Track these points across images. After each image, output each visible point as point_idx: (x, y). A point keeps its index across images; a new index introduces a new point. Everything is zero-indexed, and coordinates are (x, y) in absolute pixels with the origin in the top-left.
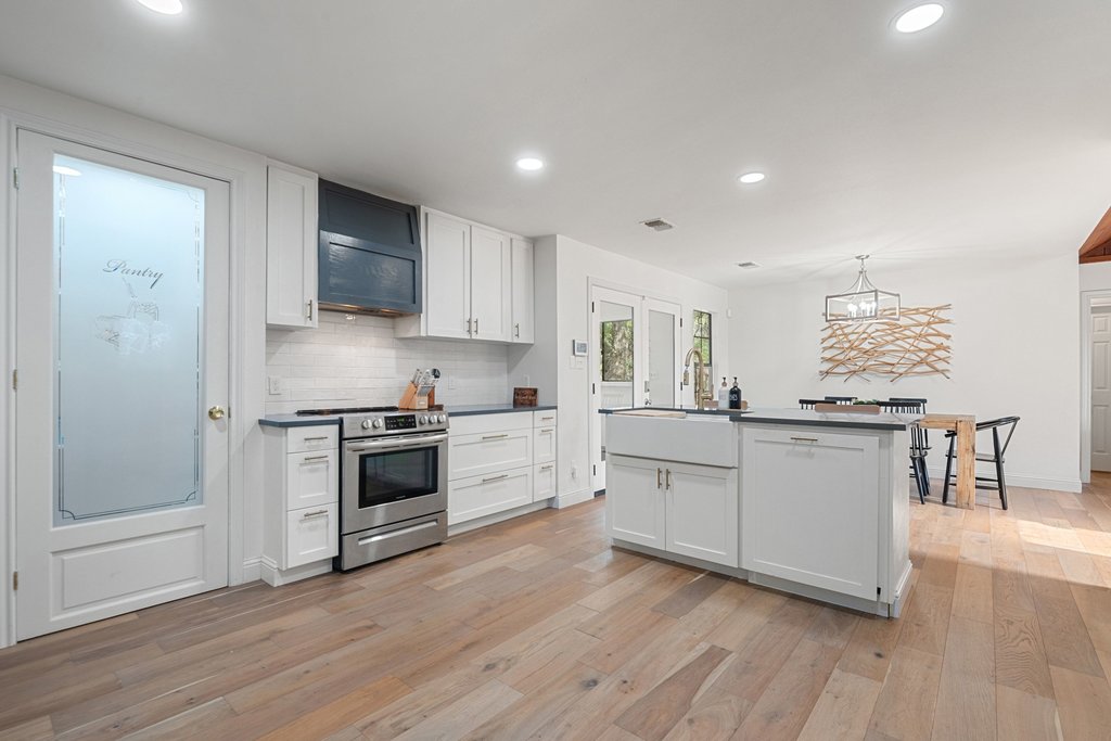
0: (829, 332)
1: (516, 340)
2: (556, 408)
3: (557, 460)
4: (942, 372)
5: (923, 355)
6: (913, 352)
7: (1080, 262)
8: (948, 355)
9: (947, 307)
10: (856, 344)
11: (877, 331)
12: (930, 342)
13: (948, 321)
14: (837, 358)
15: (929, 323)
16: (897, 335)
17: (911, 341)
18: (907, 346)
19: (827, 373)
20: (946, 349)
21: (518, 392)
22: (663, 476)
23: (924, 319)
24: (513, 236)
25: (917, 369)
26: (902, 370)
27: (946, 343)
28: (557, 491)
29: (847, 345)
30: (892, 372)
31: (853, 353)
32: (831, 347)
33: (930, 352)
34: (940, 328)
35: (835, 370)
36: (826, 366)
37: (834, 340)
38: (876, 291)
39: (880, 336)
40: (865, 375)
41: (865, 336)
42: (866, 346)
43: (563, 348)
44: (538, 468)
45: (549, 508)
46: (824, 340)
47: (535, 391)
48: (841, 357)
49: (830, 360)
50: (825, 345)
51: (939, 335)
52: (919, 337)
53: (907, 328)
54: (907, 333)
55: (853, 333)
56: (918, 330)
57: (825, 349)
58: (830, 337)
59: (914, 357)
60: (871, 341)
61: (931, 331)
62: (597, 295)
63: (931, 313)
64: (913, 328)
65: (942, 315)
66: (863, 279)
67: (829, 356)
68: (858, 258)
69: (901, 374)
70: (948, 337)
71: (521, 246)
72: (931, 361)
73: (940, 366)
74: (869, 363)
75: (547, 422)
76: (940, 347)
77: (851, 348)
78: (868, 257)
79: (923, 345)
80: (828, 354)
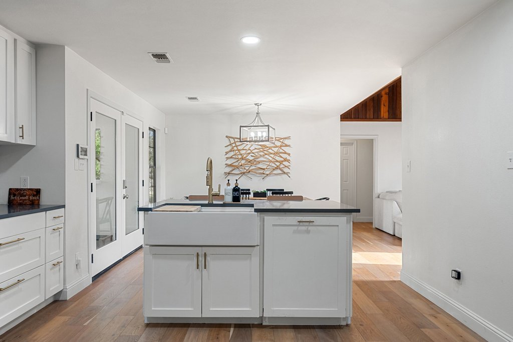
0: (230, 148)
1: (20, 141)
2: (64, 206)
3: (64, 256)
4: (287, 174)
5: (278, 164)
6: (273, 162)
7: (341, 121)
8: (290, 164)
9: (288, 138)
10: (244, 156)
11: (256, 149)
12: (281, 157)
13: (289, 146)
14: (234, 164)
15: (281, 146)
16: (265, 152)
17: (272, 156)
18: (271, 159)
19: (229, 174)
20: (288, 161)
21: (12, 192)
22: (201, 259)
23: (278, 144)
24: (17, 37)
25: (275, 172)
26: (268, 173)
27: (288, 158)
28: (64, 284)
29: (240, 157)
30: (264, 174)
31: (243, 162)
32: (231, 157)
33: (281, 162)
34: (286, 149)
35: (233, 172)
36: (228, 170)
37: (232, 154)
38: (268, 126)
39: (257, 152)
40: (249, 175)
41: (249, 151)
42: (251, 158)
43: (70, 152)
44: (49, 265)
45: (57, 303)
46: (227, 153)
47: (38, 192)
48: (236, 164)
49: (231, 165)
50: (227, 156)
51: (285, 153)
52: (276, 154)
53: (270, 148)
54: (270, 151)
55: (243, 150)
56: (276, 150)
57: (227, 158)
58: (231, 151)
59: (273, 165)
60: (253, 155)
61: (281, 151)
62: (95, 107)
63: (281, 141)
64: (273, 149)
65: (286, 142)
66: (258, 117)
67: (230, 163)
68: (256, 104)
69: (268, 175)
70: (289, 154)
71: (24, 49)
72: (281, 167)
73: (286, 170)
74: (251, 168)
75: (57, 220)
76: (286, 160)
77: (242, 159)
78: (261, 104)
79: (278, 158)
80: (229, 162)
